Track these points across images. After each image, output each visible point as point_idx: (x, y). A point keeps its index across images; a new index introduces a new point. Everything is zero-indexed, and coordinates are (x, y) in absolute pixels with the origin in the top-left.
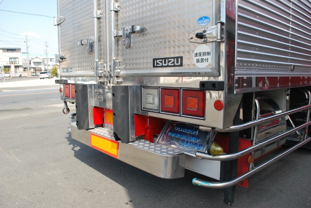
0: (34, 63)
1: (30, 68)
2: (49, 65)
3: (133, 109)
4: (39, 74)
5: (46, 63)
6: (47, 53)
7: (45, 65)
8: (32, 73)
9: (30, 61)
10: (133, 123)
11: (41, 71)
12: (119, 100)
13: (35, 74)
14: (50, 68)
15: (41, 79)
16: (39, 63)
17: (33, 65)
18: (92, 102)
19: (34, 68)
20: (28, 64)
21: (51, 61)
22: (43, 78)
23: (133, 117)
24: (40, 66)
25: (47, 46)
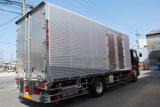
0: (5, 63)
1: (3, 66)
2: (13, 65)
3: (33, 87)
4: (7, 69)
5: (11, 63)
6: (12, 58)
7: (11, 64)
8: (4, 69)
9: (3, 63)
10: (33, 91)
11: (9, 68)
12: (30, 85)
13: (5, 69)
14: (13, 66)
15: (8, 72)
16: (8, 64)
17: (4, 65)
18: (25, 85)
19: (5, 66)
20: (2, 64)
21: (14, 62)
22: (10, 72)
23: (33, 89)
24: (8, 65)
25: (12, 55)
